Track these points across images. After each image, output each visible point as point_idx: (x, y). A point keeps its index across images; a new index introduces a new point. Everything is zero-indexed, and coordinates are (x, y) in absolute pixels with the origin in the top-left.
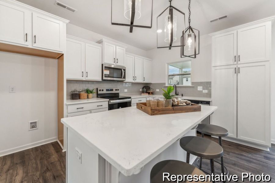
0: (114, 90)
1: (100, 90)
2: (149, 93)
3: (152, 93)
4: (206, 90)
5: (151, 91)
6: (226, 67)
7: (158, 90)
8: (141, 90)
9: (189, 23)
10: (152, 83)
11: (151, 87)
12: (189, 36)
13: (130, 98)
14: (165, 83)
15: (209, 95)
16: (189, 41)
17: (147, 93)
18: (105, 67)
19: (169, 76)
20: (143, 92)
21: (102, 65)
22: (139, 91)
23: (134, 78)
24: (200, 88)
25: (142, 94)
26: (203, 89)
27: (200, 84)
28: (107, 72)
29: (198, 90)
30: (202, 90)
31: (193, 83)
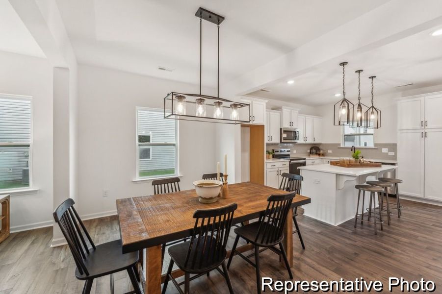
0: (279, 151)
1: (276, 152)
2: (319, 155)
3: (323, 155)
4: (393, 152)
5: (321, 152)
6: (413, 131)
7: (330, 151)
8: (309, 151)
9: (372, 103)
10: (322, 143)
11: (321, 147)
12: (372, 113)
13: (305, 159)
14: (340, 144)
15: (395, 157)
16: (373, 117)
17: (316, 154)
18: (284, 131)
19: (345, 135)
20: (311, 153)
21: (281, 129)
22: (307, 153)
23: (305, 138)
24: (385, 150)
25: (311, 156)
26: (389, 151)
27: (385, 145)
28: (285, 135)
29: (383, 152)
30: (387, 152)
31: (376, 145)
